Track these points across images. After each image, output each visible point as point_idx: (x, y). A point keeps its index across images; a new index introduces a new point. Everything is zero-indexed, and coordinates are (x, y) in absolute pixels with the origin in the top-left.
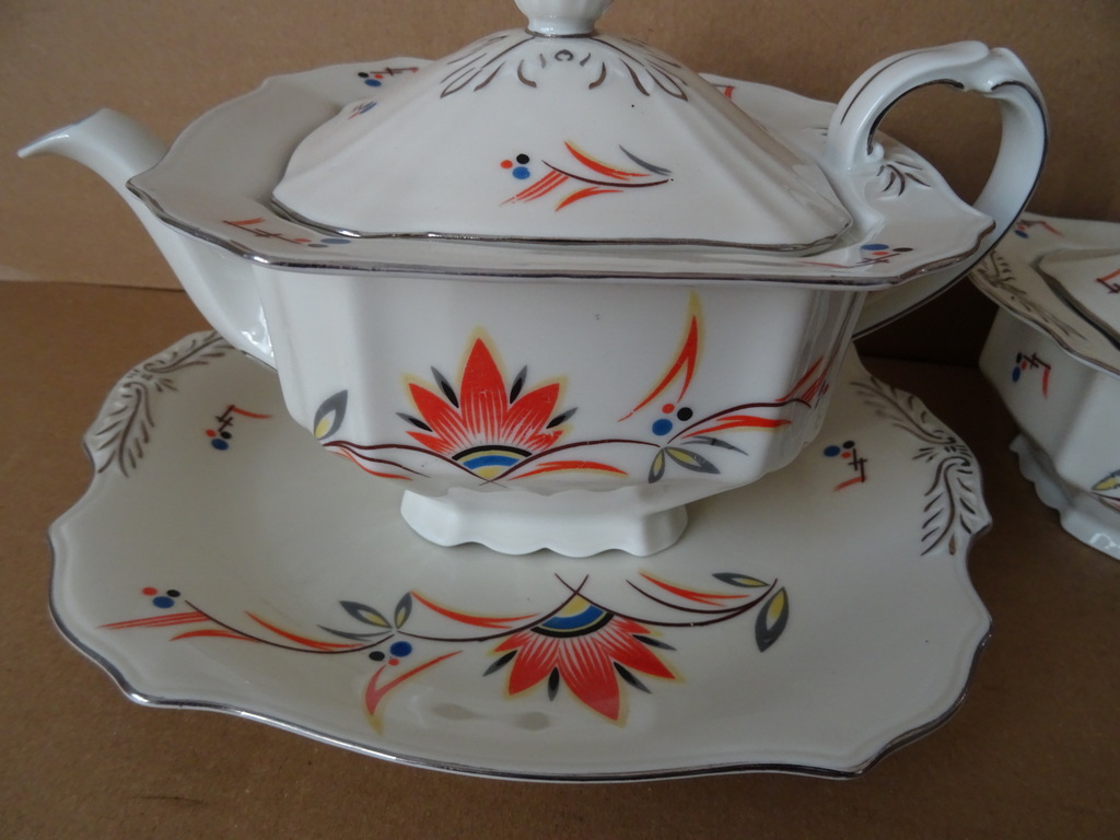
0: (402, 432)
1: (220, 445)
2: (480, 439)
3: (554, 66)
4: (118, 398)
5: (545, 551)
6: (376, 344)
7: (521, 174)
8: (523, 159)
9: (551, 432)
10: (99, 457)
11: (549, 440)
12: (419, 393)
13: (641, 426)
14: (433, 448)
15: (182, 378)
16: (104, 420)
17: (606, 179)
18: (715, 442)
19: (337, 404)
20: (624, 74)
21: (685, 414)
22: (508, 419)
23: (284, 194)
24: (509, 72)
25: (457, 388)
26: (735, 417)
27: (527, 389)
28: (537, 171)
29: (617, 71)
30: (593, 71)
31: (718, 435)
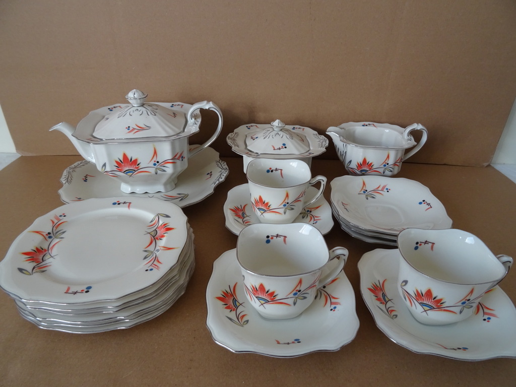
0: (115, 168)
1: (86, 181)
2: (127, 169)
3: (135, 112)
4: (65, 173)
5: (146, 192)
6: (109, 155)
7: (129, 129)
8: (129, 127)
9: (137, 166)
10: (64, 182)
11: (137, 168)
12: (117, 162)
13: (151, 164)
14: (120, 171)
15: (77, 170)
16: (63, 177)
17: (141, 129)
18: (164, 166)
19: (105, 165)
20: (146, 112)
21: (158, 162)
22: (131, 165)
23: (94, 134)
24: (128, 114)
25: (122, 161)
26: (166, 162)
27: (132, 160)
28: (131, 129)
29: (145, 112)
30: (141, 112)
31: (164, 165)
